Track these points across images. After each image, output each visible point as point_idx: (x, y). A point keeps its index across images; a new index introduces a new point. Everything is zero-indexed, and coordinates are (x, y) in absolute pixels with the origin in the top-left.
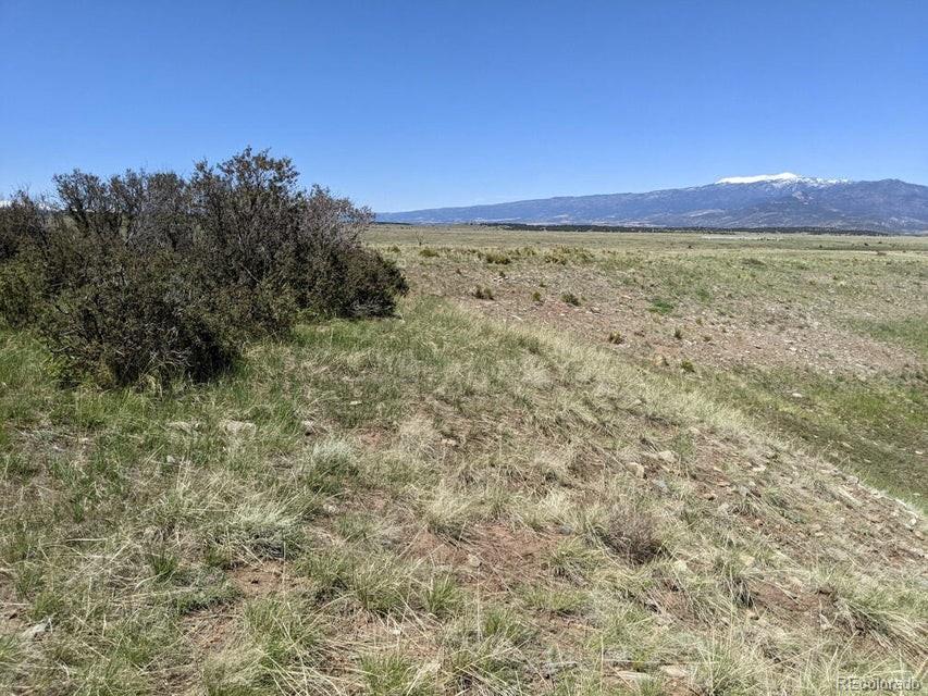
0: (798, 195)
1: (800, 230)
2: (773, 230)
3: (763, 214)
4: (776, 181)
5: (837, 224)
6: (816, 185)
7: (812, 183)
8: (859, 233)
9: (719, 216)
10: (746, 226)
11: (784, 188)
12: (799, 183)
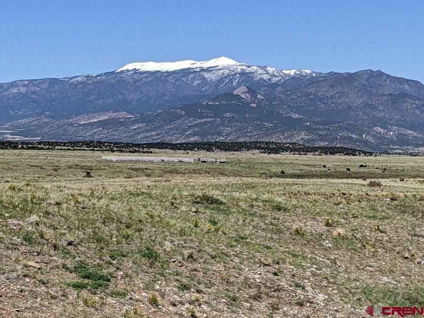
0: (241, 91)
1: (248, 146)
2: (208, 147)
3: (192, 121)
4: (208, 70)
5: (300, 137)
6: (266, 77)
7: (260, 74)
8: (333, 151)
9: (125, 123)
10: (168, 139)
11: (221, 80)
12: (243, 73)
